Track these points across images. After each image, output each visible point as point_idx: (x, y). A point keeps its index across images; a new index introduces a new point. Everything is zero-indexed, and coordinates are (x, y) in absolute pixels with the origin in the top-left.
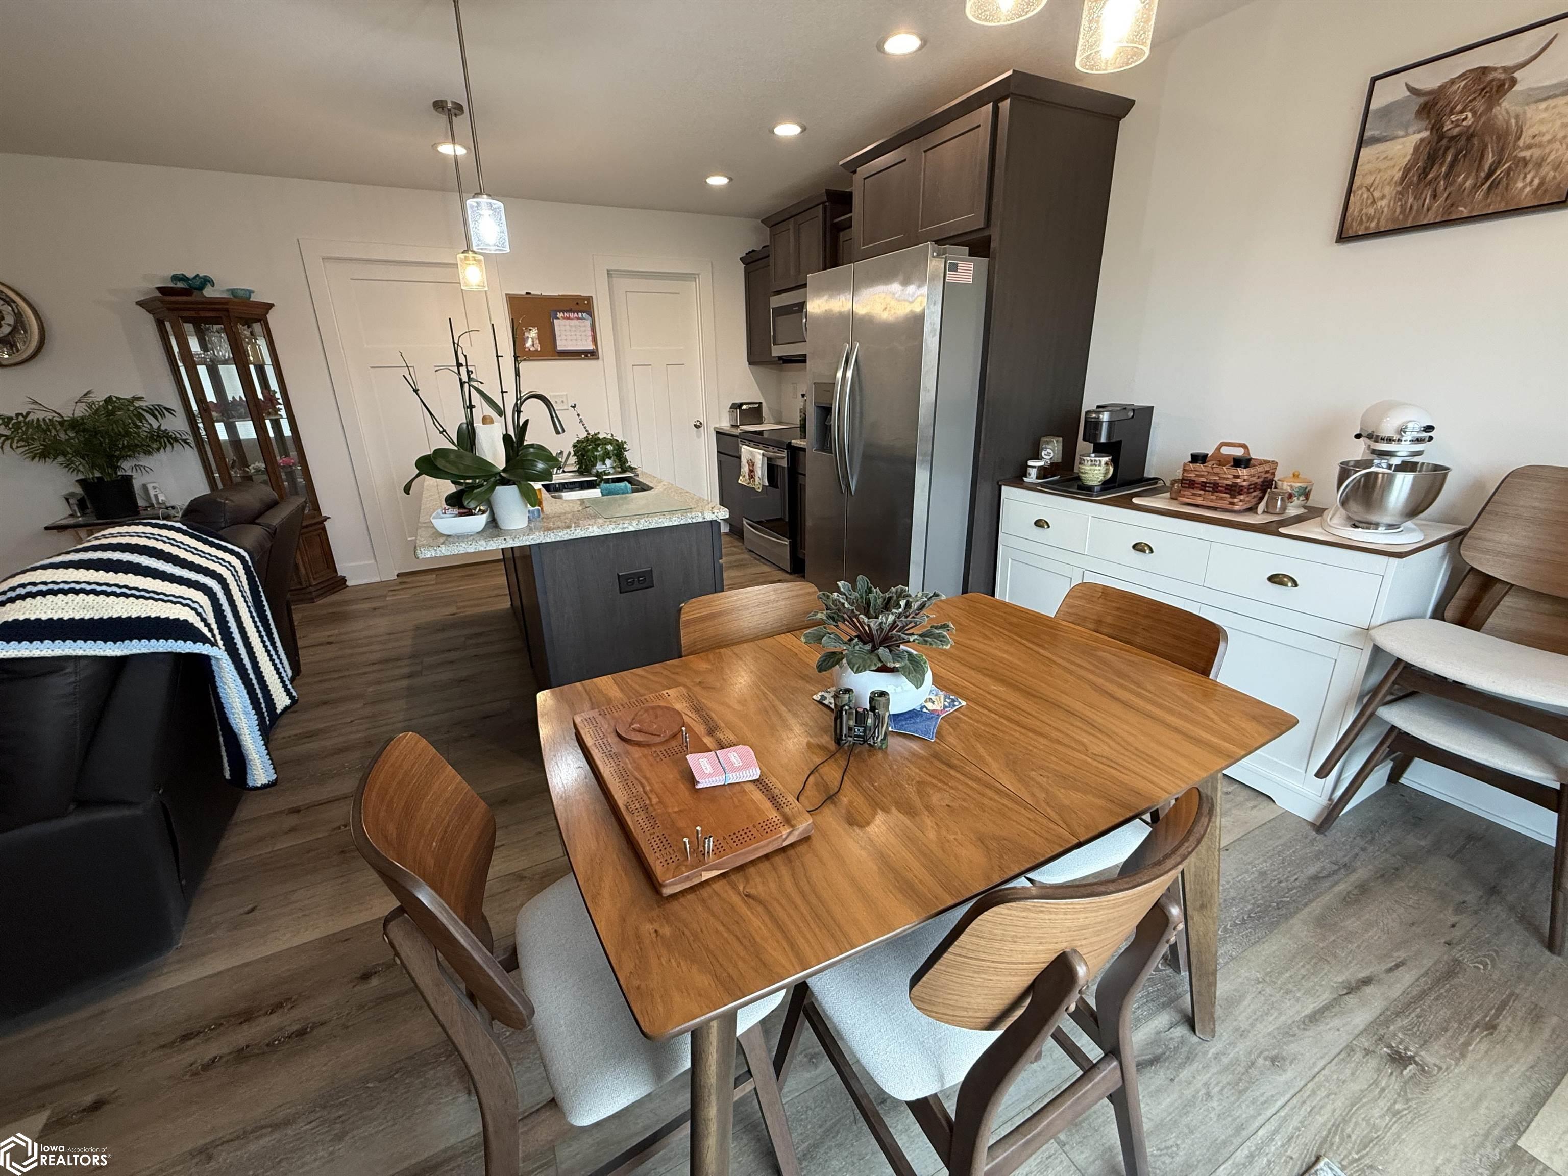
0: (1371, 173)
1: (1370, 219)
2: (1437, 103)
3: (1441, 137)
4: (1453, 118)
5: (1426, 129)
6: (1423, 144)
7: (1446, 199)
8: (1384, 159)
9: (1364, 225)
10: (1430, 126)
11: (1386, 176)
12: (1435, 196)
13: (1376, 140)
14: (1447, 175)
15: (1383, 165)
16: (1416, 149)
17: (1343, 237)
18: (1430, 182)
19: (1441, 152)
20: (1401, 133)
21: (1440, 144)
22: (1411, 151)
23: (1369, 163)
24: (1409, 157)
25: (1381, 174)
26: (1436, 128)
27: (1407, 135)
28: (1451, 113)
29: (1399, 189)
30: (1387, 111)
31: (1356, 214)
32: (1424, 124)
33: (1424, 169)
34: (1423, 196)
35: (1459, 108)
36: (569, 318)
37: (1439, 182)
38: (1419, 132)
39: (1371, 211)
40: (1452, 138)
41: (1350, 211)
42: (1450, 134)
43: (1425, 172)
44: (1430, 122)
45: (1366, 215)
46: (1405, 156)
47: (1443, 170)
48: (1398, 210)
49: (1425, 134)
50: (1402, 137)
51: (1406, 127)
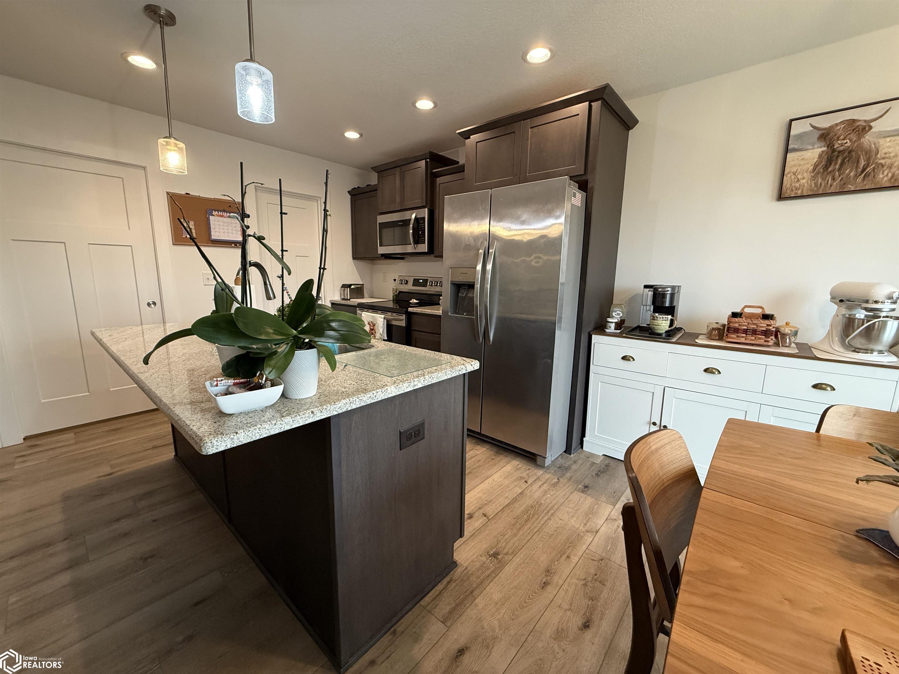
0: (795, 166)
1: (797, 189)
2: (829, 134)
3: (834, 151)
4: (839, 142)
5: (824, 146)
6: (825, 153)
7: (841, 180)
8: (802, 159)
9: (794, 191)
10: (827, 145)
11: (805, 167)
12: (834, 179)
13: (795, 150)
14: (839, 170)
15: (802, 163)
16: (820, 156)
17: (781, 197)
18: (830, 172)
19: (834, 158)
20: (811, 147)
21: (834, 154)
22: (817, 156)
23: (793, 161)
24: (816, 160)
25: (801, 167)
26: (830, 146)
27: (814, 149)
28: (838, 139)
29: (813, 174)
30: (800, 136)
31: (788, 186)
32: (823, 144)
33: (826, 165)
34: (827, 179)
35: (842, 137)
36: (222, 216)
37: (835, 173)
38: (821, 147)
39: (797, 185)
40: (840, 152)
41: (784, 185)
42: (838, 149)
43: (826, 167)
44: (826, 143)
45: (795, 187)
46: (814, 159)
47: (837, 167)
48: (813, 186)
49: (825, 149)
50: (811, 149)
51: (813, 144)
